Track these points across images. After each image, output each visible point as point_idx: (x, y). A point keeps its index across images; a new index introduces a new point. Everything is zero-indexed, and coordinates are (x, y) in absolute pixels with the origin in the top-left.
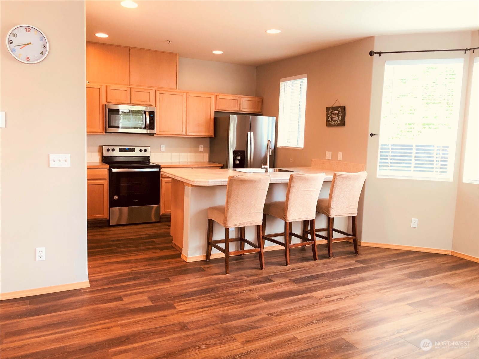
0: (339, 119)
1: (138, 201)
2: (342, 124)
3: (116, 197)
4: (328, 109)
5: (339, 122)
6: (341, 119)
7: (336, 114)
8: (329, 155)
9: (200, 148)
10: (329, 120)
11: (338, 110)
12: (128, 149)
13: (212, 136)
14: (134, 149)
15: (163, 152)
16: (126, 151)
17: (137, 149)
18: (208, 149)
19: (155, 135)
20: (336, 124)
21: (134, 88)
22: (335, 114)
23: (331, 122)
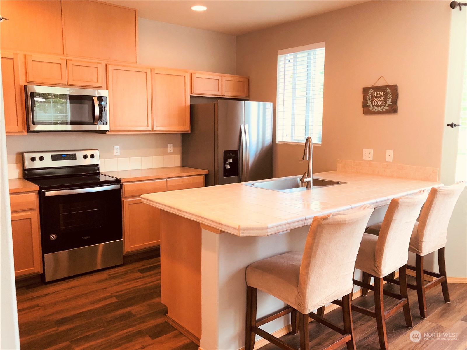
0: (386, 103)
1: (89, 237)
2: (393, 110)
3: (53, 237)
4: (365, 90)
5: (388, 108)
6: (391, 103)
7: (382, 96)
8: (368, 154)
9: (169, 148)
10: (368, 104)
11: (386, 90)
12: (65, 156)
13: (188, 131)
14: (75, 155)
15: (117, 157)
16: (63, 159)
17: (80, 155)
18: (179, 149)
19: (107, 133)
20: (382, 111)
21: (71, 60)
22: (380, 97)
23: (371, 109)
